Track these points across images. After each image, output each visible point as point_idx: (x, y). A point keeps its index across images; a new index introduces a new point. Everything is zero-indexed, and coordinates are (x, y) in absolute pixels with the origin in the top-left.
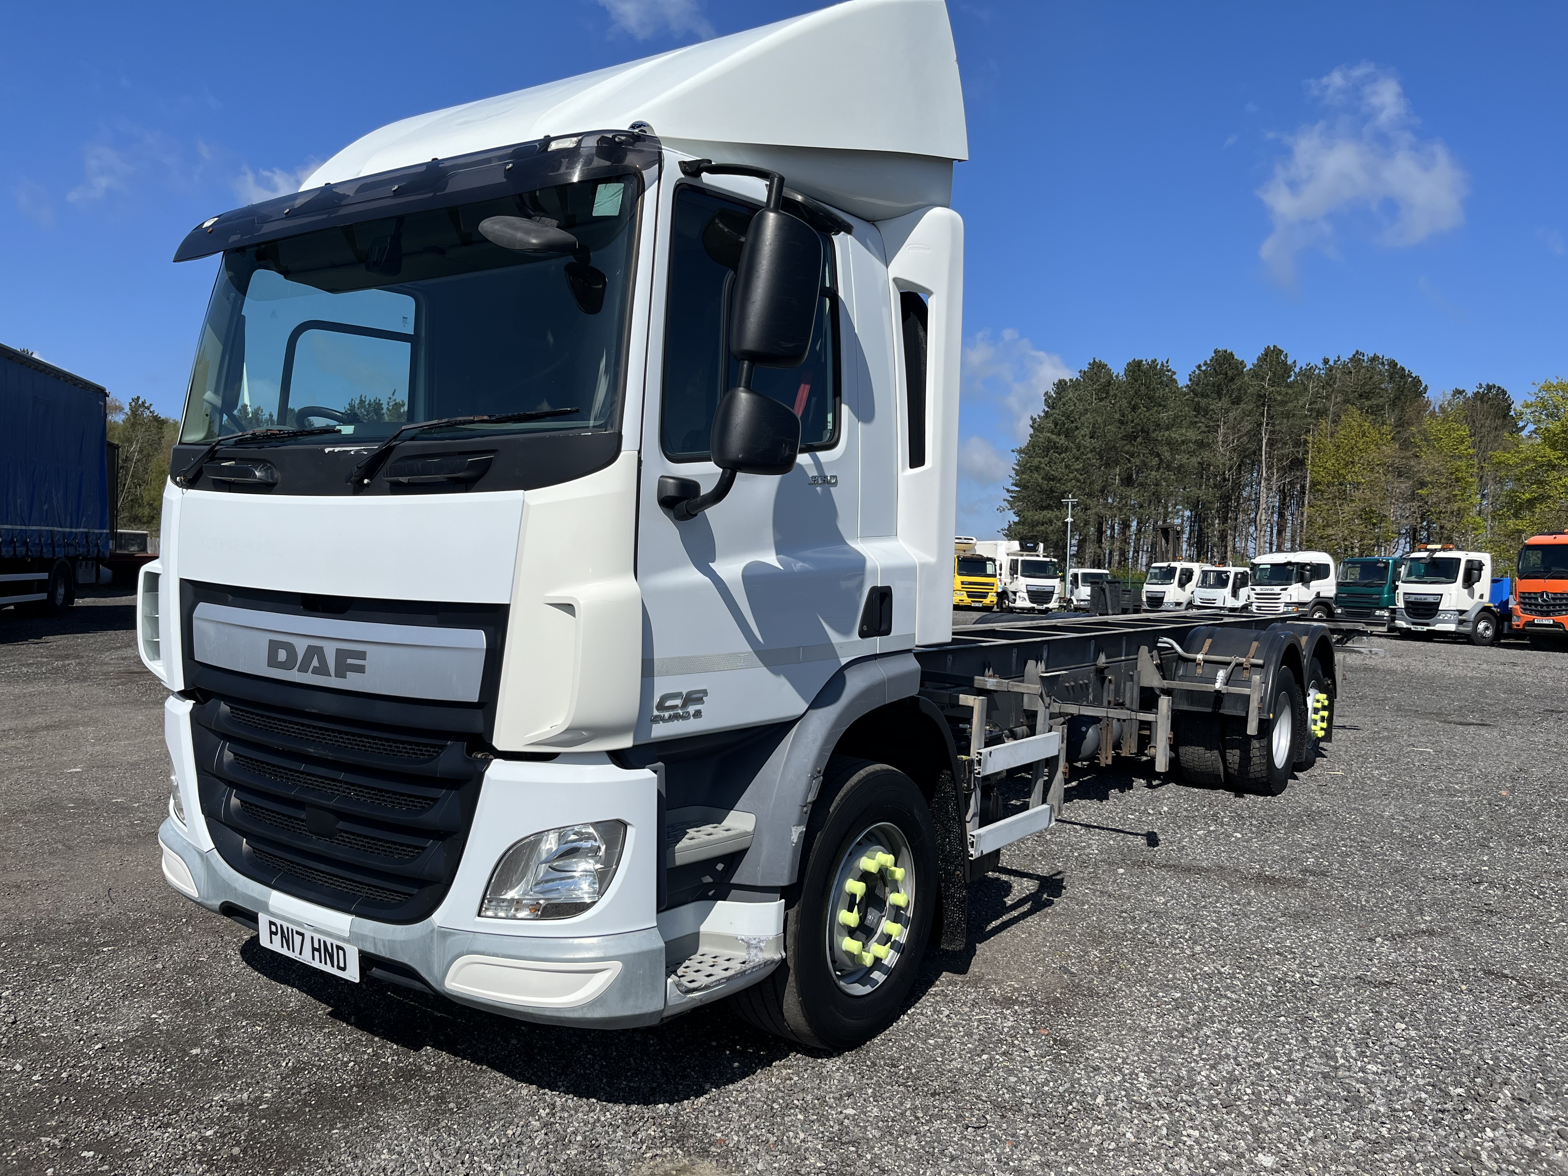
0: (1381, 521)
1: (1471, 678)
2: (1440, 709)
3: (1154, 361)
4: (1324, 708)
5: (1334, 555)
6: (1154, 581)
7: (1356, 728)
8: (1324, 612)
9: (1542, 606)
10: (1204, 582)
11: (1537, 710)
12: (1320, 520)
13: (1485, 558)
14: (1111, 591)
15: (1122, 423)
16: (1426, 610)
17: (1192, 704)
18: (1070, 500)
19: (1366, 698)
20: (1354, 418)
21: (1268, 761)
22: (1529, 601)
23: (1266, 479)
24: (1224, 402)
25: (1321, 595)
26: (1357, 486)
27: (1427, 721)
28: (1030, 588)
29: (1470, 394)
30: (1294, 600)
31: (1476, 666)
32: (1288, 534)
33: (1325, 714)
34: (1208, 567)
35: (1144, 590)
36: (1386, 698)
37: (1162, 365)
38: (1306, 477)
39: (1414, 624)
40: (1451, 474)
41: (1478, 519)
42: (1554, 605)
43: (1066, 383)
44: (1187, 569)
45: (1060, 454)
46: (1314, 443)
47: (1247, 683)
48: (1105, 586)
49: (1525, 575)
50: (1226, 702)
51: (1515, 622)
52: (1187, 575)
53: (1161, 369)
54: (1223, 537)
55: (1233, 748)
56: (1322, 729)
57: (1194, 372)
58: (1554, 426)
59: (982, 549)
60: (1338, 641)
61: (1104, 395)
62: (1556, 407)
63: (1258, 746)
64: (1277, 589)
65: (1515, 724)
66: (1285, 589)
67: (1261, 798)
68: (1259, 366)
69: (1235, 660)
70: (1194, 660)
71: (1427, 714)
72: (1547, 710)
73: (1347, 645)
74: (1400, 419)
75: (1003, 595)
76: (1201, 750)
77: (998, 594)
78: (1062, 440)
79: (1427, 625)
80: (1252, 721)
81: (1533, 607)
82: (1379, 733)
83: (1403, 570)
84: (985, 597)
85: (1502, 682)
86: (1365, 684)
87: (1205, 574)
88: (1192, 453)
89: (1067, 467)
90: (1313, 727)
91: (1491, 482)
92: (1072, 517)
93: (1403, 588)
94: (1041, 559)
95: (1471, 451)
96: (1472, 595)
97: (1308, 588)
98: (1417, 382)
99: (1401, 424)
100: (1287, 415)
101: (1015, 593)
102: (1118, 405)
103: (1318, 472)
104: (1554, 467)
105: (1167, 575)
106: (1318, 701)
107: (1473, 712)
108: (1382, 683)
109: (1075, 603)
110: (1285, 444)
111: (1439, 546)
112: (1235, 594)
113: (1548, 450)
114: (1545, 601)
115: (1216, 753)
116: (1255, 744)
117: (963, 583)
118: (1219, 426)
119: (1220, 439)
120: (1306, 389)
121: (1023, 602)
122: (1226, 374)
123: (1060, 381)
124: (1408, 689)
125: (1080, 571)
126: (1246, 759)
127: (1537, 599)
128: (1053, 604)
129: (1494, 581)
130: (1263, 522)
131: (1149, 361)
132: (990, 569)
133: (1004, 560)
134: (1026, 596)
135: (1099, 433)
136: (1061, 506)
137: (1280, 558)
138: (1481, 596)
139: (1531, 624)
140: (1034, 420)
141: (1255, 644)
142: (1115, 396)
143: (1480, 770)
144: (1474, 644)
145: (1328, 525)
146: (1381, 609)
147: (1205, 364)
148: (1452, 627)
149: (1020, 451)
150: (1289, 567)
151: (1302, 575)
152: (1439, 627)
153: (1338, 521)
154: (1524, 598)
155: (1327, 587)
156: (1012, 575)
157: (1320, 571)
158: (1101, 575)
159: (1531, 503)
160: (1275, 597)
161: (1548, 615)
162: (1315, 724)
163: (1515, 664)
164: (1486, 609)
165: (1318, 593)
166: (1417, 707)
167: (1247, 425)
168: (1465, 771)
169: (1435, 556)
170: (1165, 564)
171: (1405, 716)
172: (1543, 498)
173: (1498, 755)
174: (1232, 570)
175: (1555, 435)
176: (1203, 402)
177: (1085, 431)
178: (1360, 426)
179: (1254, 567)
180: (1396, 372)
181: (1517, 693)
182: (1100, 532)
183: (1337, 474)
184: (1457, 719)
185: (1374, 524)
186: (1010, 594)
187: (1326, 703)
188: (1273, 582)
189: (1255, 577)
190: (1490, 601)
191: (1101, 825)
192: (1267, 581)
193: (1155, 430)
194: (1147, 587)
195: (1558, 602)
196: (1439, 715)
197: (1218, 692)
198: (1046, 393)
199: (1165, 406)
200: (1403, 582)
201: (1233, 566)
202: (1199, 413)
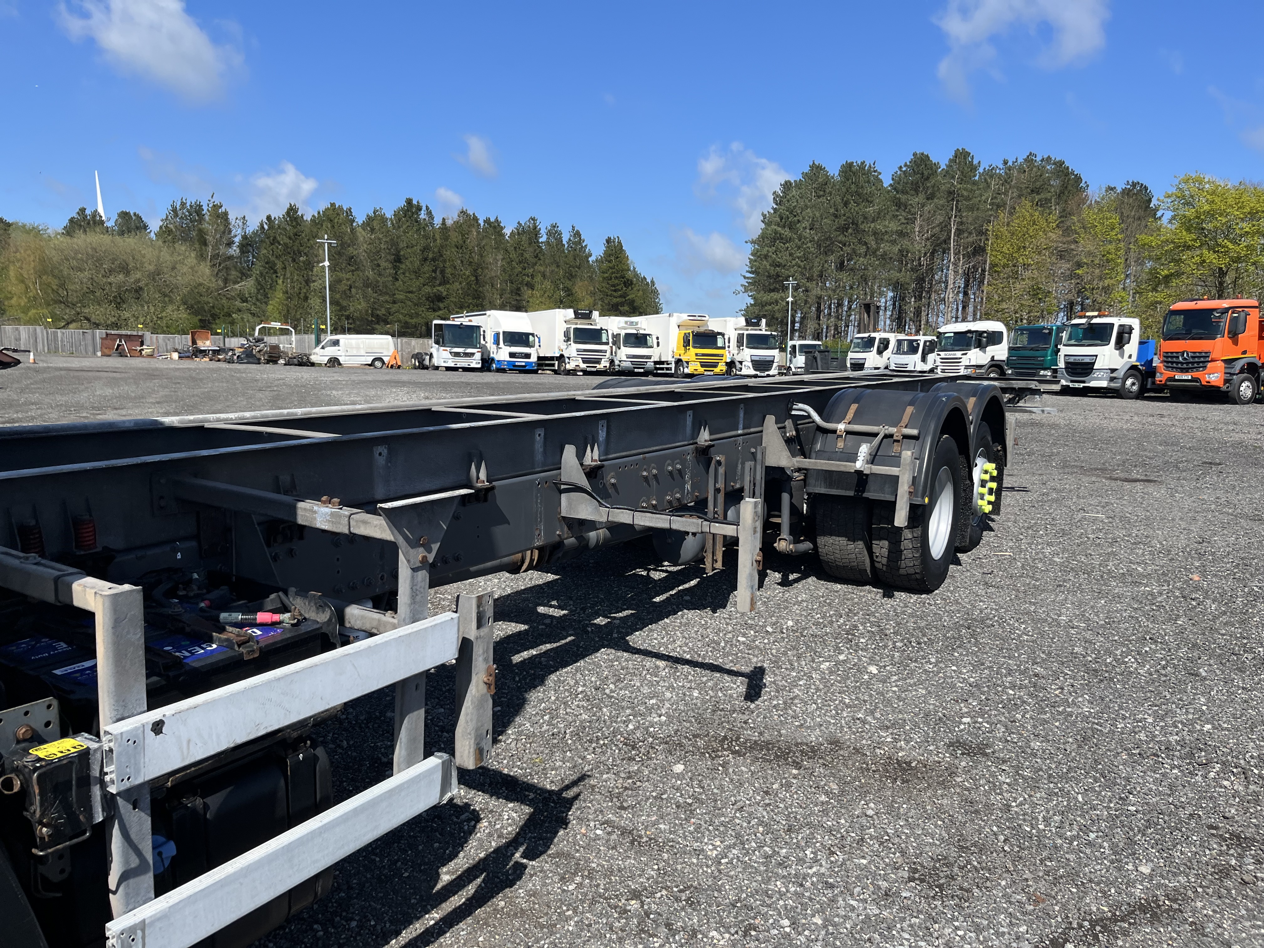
0: (1046, 297)
1: (1128, 431)
2: (1104, 464)
3: (863, 163)
4: (993, 479)
5: (1007, 325)
6: (857, 349)
7: (1025, 490)
8: (997, 373)
9: (1182, 363)
10: (899, 350)
11: (1195, 463)
12: (996, 297)
13: (1135, 323)
14: (822, 359)
15: (836, 217)
16: (1083, 369)
17: (830, 486)
18: (791, 282)
19: (1034, 454)
20: (1026, 208)
21: (922, 555)
22: (1171, 360)
23: (954, 264)
24: (921, 198)
25: (996, 358)
26: (1026, 266)
27: (1094, 479)
28: (754, 358)
29: (1119, 190)
30: (973, 363)
31: (1129, 418)
32: (971, 309)
33: (994, 485)
34: (902, 337)
35: (848, 358)
36: (1052, 454)
37: (870, 166)
38: (986, 261)
39: (1072, 381)
40: (1103, 256)
41: (1123, 294)
42: (1193, 363)
43: (791, 184)
44: (885, 339)
45: (784, 244)
46: (993, 231)
47: (895, 461)
48: (817, 354)
49: (1169, 337)
50: (871, 485)
51: (1159, 378)
52: (885, 344)
53: (869, 170)
54: (918, 313)
55: (880, 539)
56: (989, 503)
57: (896, 173)
58: (1190, 213)
59: (714, 325)
60: (1010, 401)
61: (822, 193)
62: (1192, 197)
63: (910, 536)
64: (958, 354)
65: (1179, 479)
66: (966, 354)
67: (915, 597)
68: (949, 166)
69: (883, 430)
70: (834, 431)
71: (1092, 471)
72: (1206, 463)
73: (1019, 404)
74: (1064, 210)
75: (731, 365)
76: (842, 541)
77: (727, 363)
78: (786, 232)
79: (1084, 382)
80: (901, 509)
81: (1175, 365)
82: (1047, 494)
83: (1064, 335)
84: (716, 366)
85: (1156, 434)
86: (1032, 439)
87: (899, 342)
88: (894, 242)
89: (791, 255)
90: (980, 502)
91: (1133, 263)
92: (793, 296)
93: (1064, 350)
94: (764, 332)
95: (1120, 236)
96: (1122, 355)
97: (985, 352)
98: (1078, 179)
99: (1065, 215)
100: (971, 209)
101: (741, 363)
102: (832, 201)
103: (996, 256)
104: (1189, 248)
105: (869, 343)
106: (986, 472)
107: (1135, 466)
108: (1047, 438)
109: (793, 370)
110: (970, 233)
111: (1096, 313)
112: (924, 359)
113: (1184, 233)
114: (1185, 359)
115: (860, 544)
116: (907, 534)
117: (697, 355)
118: (915, 218)
119: (917, 229)
120: (989, 186)
121: (748, 370)
122: (923, 174)
123: (786, 182)
124: (1071, 444)
125: (797, 343)
126: (895, 552)
127: (1178, 357)
128: (774, 371)
129: (1141, 343)
130: (951, 300)
131: (859, 163)
132: (720, 343)
133: (733, 335)
134: (750, 365)
135: (817, 225)
136: (785, 289)
137: (962, 327)
138: (1130, 357)
139: (1173, 379)
140: (764, 216)
141: (910, 410)
142: (830, 193)
143: (1161, 543)
144: (1122, 398)
145: (1002, 301)
146: (1045, 369)
147: (906, 165)
148: (1104, 384)
149: (753, 242)
150: (969, 335)
151: (980, 341)
152: (1093, 384)
153: (1010, 298)
154: (1167, 357)
155: (1000, 352)
156: (738, 347)
157: (994, 338)
158: (814, 346)
159: (1167, 279)
160: (957, 360)
161: (1187, 372)
162: (982, 499)
163: (1162, 416)
164: (1133, 367)
165: (993, 357)
166: (1082, 462)
167: (939, 218)
168: (1145, 544)
169: (1093, 322)
170: (866, 335)
171: (1072, 473)
172: (1178, 274)
173: (1173, 520)
174: (922, 339)
175: (1190, 220)
176: (903, 198)
177: (806, 224)
178: (1032, 216)
179: (940, 335)
180: (1061, 170)
181: (1172, 444)
182: (819, 310)
183: (1011, 257)
184: (1122, 475)
185: (1040, 299)
186: (737, 364)
187: (995, 473)
188: (956, 348)
189: (940, 344)
190: (1137, 361)
191: (697, 658)
192: (950, 347)
193: (863, 222)
194: (850, 355)
195: (1197, 360)
196: (1102, 470)
197: (859, 473)
198: (774, 193)
199: (871, 202)
200: (1064, 345)
201: (924, 335)
202: (900, 207)
